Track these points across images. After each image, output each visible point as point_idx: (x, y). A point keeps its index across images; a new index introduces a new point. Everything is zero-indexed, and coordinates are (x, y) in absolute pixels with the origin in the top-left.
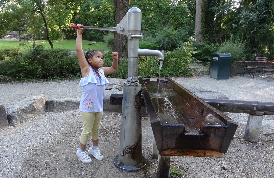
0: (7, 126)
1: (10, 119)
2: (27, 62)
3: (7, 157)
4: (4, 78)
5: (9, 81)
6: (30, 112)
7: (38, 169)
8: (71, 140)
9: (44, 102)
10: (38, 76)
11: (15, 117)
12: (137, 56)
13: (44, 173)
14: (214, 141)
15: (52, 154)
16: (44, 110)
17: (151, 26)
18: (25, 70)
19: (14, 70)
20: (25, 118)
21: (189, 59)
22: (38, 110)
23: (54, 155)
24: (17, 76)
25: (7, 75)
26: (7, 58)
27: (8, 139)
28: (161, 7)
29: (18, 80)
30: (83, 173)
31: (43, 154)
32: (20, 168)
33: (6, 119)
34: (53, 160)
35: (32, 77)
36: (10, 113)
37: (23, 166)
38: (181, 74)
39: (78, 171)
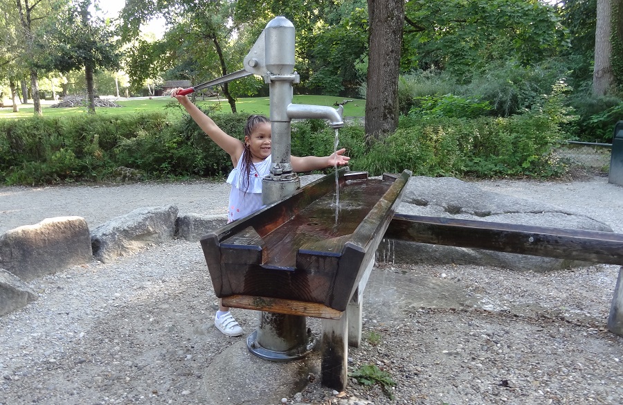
0: (90, 260)
1: (96, 247)
2: (175, 140)
3: (68, 314)
4: (131, 173)
5: (141, 180)
6: (138, 238)
7: (111, 340)
8: (197, 295)
9: (173, 218)
10: (196, 170)
11: (106, 243)
12: (286, 119)
13: (117, 348)
14: (317, 283)
15: (150, 318)
16: (171, 235)
17: (456, 56)
18: (171, 157)
19: (150, 158)
20: (127, 248)
22: (157, 235)
23: (151, 320)
24: (156, 170)
25: (138, 167)
26: (142, 133)
27: (84, 283)
28: (484, 12)
29: (158, 177)
30: (189, 356)
31: (133, 316)
32: (82, 334)
33: (88, 246)
34: (146, 327)
35: (184, 172)
36: (98, 237)
37: (88, 333)
38: (527, 173)
39: (181, 352)
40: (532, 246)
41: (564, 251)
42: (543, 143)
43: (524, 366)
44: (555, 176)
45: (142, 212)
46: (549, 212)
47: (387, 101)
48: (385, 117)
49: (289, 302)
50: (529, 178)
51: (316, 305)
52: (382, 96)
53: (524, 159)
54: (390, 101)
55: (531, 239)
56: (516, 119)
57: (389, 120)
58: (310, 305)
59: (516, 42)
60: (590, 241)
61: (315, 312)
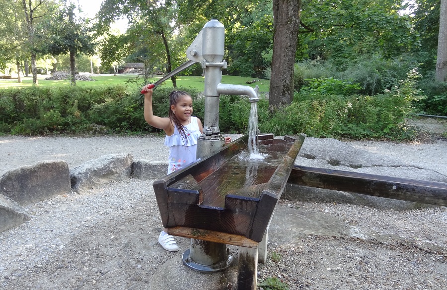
0: (69, 191)
1: (74, 181)
2: (132, 106)
3: (52, 231)
4: (100, 129)
5: (107, 134)
6: (104, 176)
7: (83, 252)
8: (145, 220)
9: (129, 163)
10: (146, 127)
11: (81, 180)
13: (87, 258)
14: (240, 221)
15: (111, 236)
16: (128, 175)
17: (337, 51)
18: (129, 118)
19: (113, 118)
20: (96, 184)
21: (407, 110)
22: (117, 175)
23: (112, 237)
24: (118, 127)
25: (105, 124)
26: (109, 100)
27: (64, 209)
28: (358, 19)
29: (120, 132)
30: (139, 266)
31: (99, 234)
32: (62, 247)
33: (68, 182)
34: (108, 243)
35: (138, 129)
36: (75, 175)
37: (66, 245)
38: (387, 136)
39: (133, 263)
40: (395, 193)
41: (419, 196)
42: (399, 115)
43: (389, 282)
44: (408, 140)
45: (107, 158)
46: (405, 166)
47: (285, 82)
48: (284, 93)
49: (218, 233)
50: (388, 140)
51: (239, 237)
52: (282, 78)
53: (385, 126)
54: (288, 82)
55: (394, 187)
56: (379, 97)
57: (287, 95)
58: (234, 236)
59: (380, 41)
60: (439, 190)
61: (238, 242)
